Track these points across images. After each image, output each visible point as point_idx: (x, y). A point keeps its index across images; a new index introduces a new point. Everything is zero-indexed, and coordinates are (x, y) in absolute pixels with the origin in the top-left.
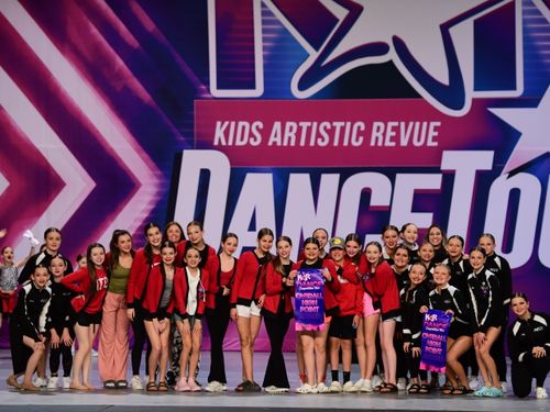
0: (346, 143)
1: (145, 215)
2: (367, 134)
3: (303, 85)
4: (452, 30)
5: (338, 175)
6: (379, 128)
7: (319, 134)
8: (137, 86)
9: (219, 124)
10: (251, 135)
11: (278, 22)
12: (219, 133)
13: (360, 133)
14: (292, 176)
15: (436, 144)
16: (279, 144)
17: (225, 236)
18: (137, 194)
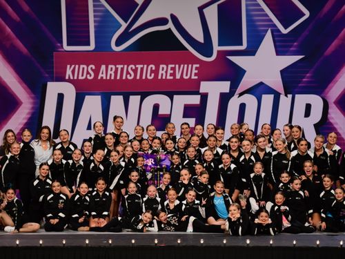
0: (144, 77)
1: (25, 121)
2: (156, 72)
3: (118, 43)
4: (205, 10)
5: (139, 97)
6: (163, 68)
7: (128, 72)
8: (19, 43)
9: (68, 66)
10: (88, 73)
11: (103, 6)
12: (69, 72)
13: (152, 71)
14: (113, 97)
15: (196, 77)
16: (104, 78)
18: (20, 109)
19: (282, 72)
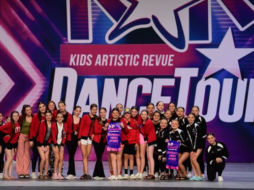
0: (131, 65)
1: (38, 98)
2: (140, 60)
3: (111, 38)
4: (179, 13)
5: (127, 80)
6: (146, 58)
7: (118, 60)
8: (33, 37)
9: (72, 55)
10: (87, 61)
11: (99, 9)
12: (72, 60)
13: (137, 60)
14: (106, 79)
15: (172, 65)
16: (100, 65)
17: (75, 107)
18: (34, 88)
19: (240, 61)
